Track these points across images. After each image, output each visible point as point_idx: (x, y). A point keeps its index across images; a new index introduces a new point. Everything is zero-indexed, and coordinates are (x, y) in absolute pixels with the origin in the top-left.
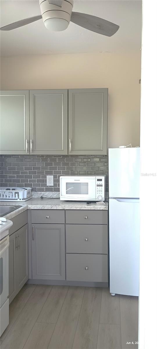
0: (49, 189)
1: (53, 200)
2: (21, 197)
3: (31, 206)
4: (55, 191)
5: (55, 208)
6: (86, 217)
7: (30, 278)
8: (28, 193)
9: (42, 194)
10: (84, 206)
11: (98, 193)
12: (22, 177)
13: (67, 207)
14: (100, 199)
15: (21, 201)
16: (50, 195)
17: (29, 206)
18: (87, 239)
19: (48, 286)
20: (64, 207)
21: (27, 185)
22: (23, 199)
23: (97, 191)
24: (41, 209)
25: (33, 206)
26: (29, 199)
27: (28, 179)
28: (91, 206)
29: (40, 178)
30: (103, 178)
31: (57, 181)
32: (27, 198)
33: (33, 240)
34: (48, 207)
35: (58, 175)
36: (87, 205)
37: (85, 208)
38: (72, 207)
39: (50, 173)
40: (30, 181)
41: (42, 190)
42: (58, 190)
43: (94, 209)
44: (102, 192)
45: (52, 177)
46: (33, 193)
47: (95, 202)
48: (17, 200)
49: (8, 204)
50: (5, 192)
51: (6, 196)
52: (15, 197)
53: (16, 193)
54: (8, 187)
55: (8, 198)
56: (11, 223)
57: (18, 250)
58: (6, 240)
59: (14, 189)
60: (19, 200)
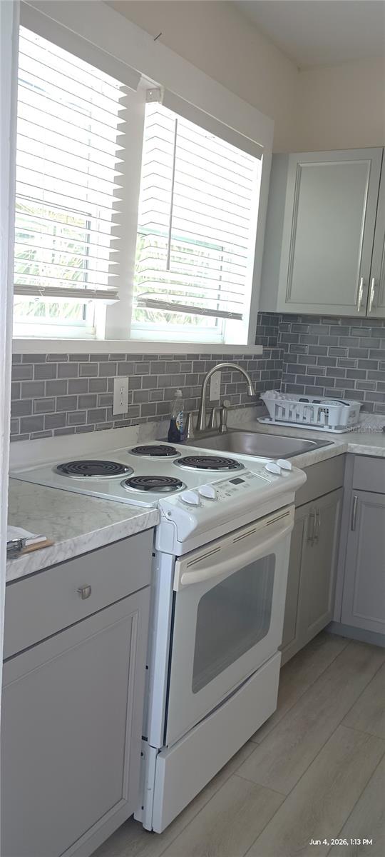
2: (333, 421)
3: (356, 445)
7: (336, 619)
8: (352, 414)
12: (341, 373)
15: (333, 430)
17: (350, 444)
21: (350, 396)
22: (337, 428)
25: (360, 445)
26: (352, 429)
27: (356, 380)
32: (347, 427)
33: (352, 530)
40: (359, 386)
46: (364, 416)
48: (322, 427)
49: (300, 434)
50: (295, 406)
51: (298, 416)
52: (319, 419)
53: (321, 410)
54: (302, 394)
55: (301, 420)
56: (302, 477)
57: (312, 545)
58: (287, 514)
59: (318, 402)
60: (326, 429)
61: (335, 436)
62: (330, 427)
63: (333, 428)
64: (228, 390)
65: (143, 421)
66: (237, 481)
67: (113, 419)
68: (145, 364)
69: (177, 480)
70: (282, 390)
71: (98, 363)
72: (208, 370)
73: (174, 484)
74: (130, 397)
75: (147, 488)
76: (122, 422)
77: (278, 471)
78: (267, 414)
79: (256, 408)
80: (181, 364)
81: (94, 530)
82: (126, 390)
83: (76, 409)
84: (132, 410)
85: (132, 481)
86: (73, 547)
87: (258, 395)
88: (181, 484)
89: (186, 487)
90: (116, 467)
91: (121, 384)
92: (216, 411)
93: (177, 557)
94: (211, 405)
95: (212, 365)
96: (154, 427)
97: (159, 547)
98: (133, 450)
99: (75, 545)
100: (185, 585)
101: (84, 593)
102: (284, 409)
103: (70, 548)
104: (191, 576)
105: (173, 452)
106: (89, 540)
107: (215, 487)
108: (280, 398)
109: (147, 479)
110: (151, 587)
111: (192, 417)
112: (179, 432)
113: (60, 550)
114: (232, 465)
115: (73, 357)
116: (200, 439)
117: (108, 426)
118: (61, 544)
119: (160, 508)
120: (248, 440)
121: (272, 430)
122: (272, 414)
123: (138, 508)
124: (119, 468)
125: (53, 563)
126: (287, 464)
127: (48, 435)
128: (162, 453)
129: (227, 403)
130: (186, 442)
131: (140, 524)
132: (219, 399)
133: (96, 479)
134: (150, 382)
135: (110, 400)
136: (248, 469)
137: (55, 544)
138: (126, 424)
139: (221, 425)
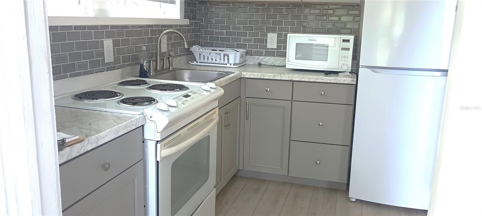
0: (270, 53)
1: (275, 68)
2: (232, 61)
3: (246, 73)
4: (278, 55)
5: (279, 78)
6: (323, 93)
7: (241, 168)
8: (242, 56)
9: (260, 60)
10: (320, 77)
11: (341, 60)
12: (234, 34)
13: (297, 77)
14: (345, 68)
15: (232, 66)
16: (272, 62)
17: (243, 73)
18: (321, 123)
19: (263, 181)
20: (292, 77)
21: (239, 46)
22: (234, 65)
23: (342, 58)
24: (259, 78)
25: (249, 73)
26: (242, 65)
27: (242, 37)
28: (332, 78)
29: (258, 37)
30: (351, 38)
31: (282, 42)
32: (239, 64)
33: (247, 119)
34: (269, 76)
35: (283, 33)
36: (325, 76)
37: (323, 79)
38: (303, 78)
39: (273, 30)
40: (244, 40)
41: (260, 54)
42: (284, 55)
43: (335, 82)
44: (348, 58)
45: (275, 35)
46: (248, 57)
47: (336, 73)
48: (226, 64)
49: (214, 69)
50: (210, 54)
51: (212, 59)
52: (224, 60)
53: (224, 55)
54: (213, 47)
55: (214, 61)
56: (221, 91)
57: (227, 129)
58: (215, 113)
59: (223, 51)
60: (228, 65)
61: (234, 69)
62: (231, 65)
63: (232, 65)
64: (172, 45)
65: (123, 66)
66: (187, 96)
67: (106, 66)
68: (121, 31)
69: (152, 98)
70: (202, 45)
71: (93, 31)
72: (160, 34)
73: (150, 101)
74: (114, 51)
75: (134, 104)
76: (111, 67)
77: (208, 89)
78: (195, 59)
79: (187, 56)
80: (143, 31)
81: (107, 130)
82: (111, 48)
83: (81, 60)
84: (116, 60)
85: (124, 100)
86: (96, 140)
87: (189, 49)
88: (154, 100)
89: (158, 102)
90: (112, 94)
91: (108, 44)
92: (166, 58)
93: (157, 141)
94: (162, 55)
95: (161, 32)
96: (130, 69)
97: (146, 137)
98: (120, 83)
99: (98, 139)
100: (163, 157)
101: (105, 167)
102: (204, 56)
103: (95, 142)
104: (167, 152)
105: (145, 83)
106: (106, 136)
107: (175, 99)
108: (201, 49)
109: (133, 99)
110: (143, 160)
111: (152, 62)
112: (146, 71)
113: (89, 143)
114: (182, 88)
115: (77, 27)
116: (159, 75)
117: (103, 70)
118: (89, 139)
119: (145, 114)
120: (186, 74)
121: (198, 68)
122: (198, 59)
123: (132, 115)
124: (114, 94)
125: (85, 151)
126: (212, 85)
127: (65, 77)
128: (138, 84)
129: (172, 53)
130: (150, 77)
131: (134, 124)
132: (167, 51)
133: (101, 101)
134: (125, 42)
135: (102, 54)
136: (191, 89)
137: (85, 140)
138: (113, 68)
139: (169, 66)
